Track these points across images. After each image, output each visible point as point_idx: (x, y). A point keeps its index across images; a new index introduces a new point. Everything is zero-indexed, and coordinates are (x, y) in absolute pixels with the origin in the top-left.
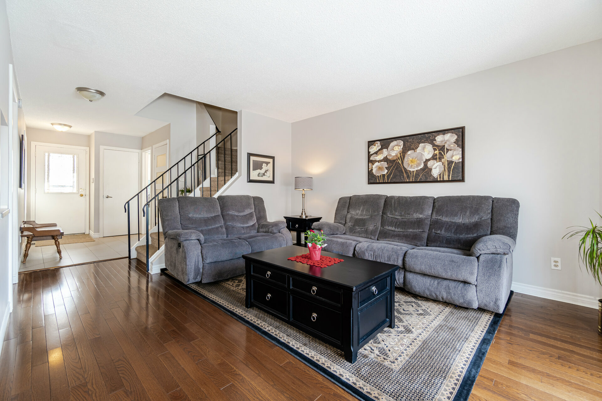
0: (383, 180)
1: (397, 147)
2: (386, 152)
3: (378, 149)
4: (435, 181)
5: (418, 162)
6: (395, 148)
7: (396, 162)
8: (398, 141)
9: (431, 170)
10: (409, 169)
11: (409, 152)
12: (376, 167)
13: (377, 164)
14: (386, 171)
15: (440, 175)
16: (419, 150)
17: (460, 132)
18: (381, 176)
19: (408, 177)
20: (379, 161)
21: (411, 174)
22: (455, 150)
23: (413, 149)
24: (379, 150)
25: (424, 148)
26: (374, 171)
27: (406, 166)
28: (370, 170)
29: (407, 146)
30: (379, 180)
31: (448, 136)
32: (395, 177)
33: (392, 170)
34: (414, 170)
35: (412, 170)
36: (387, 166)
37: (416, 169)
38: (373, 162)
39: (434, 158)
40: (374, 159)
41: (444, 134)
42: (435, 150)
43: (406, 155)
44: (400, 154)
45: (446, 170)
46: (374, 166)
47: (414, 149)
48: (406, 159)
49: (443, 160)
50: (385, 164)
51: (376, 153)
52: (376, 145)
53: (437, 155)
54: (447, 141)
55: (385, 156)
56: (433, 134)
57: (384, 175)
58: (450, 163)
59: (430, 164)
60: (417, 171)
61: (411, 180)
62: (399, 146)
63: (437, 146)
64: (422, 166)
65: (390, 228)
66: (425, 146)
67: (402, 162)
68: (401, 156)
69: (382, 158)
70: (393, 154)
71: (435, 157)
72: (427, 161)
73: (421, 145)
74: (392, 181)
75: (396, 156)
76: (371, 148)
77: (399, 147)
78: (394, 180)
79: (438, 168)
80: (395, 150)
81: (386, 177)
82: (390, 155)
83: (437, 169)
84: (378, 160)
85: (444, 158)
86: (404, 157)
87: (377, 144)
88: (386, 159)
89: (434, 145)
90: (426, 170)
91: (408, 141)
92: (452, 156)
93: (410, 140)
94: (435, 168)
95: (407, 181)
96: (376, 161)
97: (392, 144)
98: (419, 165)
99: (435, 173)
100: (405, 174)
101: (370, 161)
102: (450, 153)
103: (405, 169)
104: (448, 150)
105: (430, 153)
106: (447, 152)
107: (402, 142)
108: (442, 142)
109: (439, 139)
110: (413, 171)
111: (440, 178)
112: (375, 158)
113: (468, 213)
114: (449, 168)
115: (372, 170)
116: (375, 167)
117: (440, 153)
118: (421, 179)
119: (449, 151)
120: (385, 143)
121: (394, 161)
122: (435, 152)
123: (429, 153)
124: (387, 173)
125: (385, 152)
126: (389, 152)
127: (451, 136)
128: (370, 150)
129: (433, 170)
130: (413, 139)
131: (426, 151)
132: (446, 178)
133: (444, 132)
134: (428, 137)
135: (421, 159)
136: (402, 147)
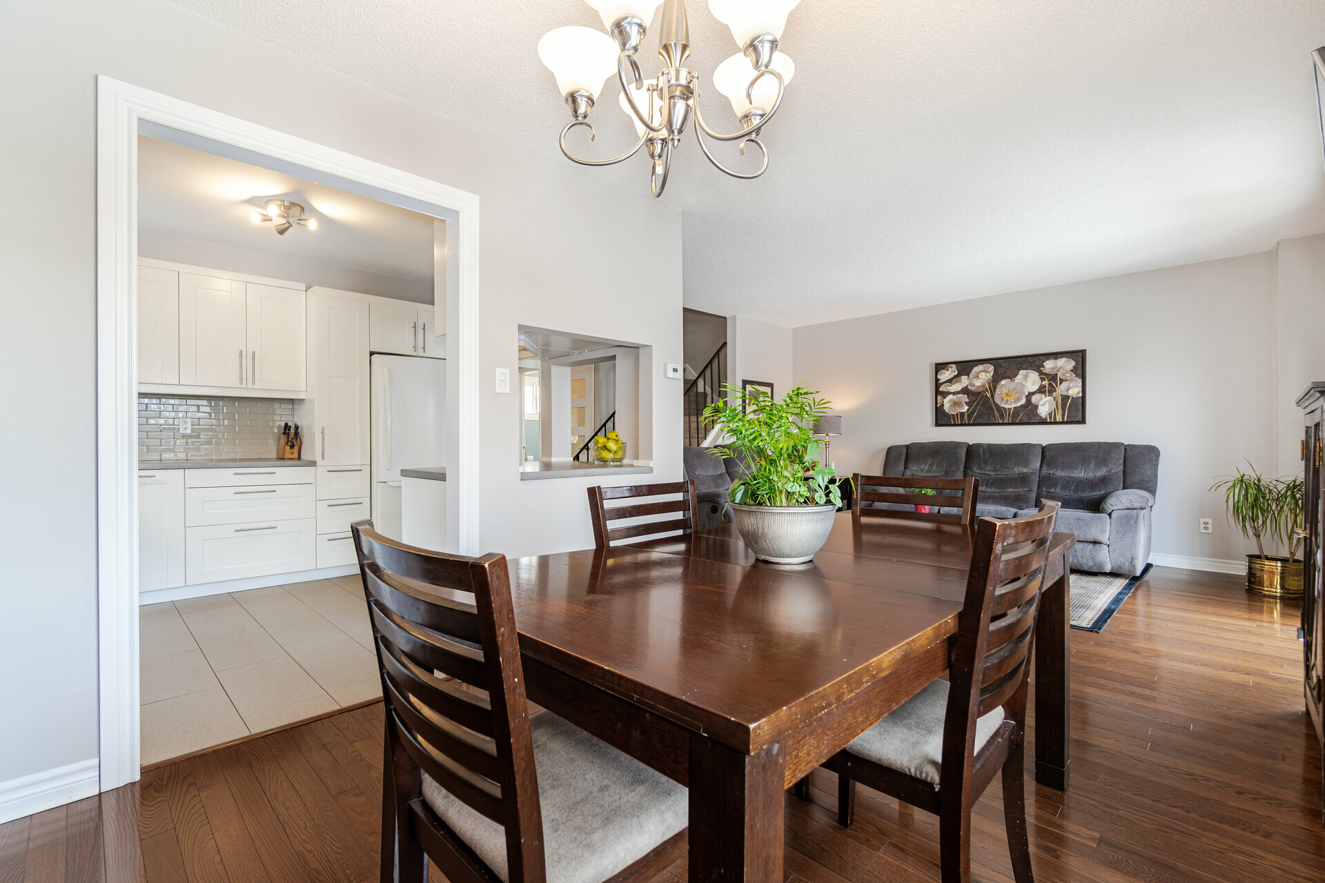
0: (962, 420)
1: (984, 374)
2: (966, 381)
3: (952, 376)
4: (1043, 422)
5: (1017, 395)
6: (981, 375)
7: (983, 396)
8: (985, 365)
9: (1037, 407)
10: (1003, 405)
11: (1003, 382)
12: (949, 402)
13: (950, 397)
14: (967, 408)
15: (1050, 414)
16: (1019, 378)
17: (1079, 357)
18: (957, 414)
19: (1002, 416)
20: (954, 393)
21: (1006, 412)
22: (1071, 381)
23: (1009, 378)
24: (955, 377)
25: (1026, 377)
26: (947, 407)
27: (998, 401)
28: (938, 405)
29: (999, 373)
30: (954, 420)
31: (1061, 362)
32: (979, 416)
33: (976, 406)
34: (1010, 407)
35: (1007, 406)
36: (968, 401)
37: (1014, 405)
38: (945, 394)
39: (1041, 390)
40: (945, 390)
41: (1056, 359)
42: (1043, 379)
43: (998, 385)
44: (989, 384)
45: (1060, 407)
46: (946, 400)
47: (1012, 377)
48: (998, 391)
49: (1054, 394)
50: (964, 398)
51: (950, 381)
52: (950, 369)
53: (1045, 387)
54: (1060, 368)
55: (965, 386)
56: (1040, 357)
57: (962, 414)
58: (1065, 398)
59: (1034, 399)
60: (1015, 408)
61: (1006, 421)
62: (989, 372)
63: (1045, 374)
64: (1023, 401)
66: (1028, 373)
67: (993, 396)
68: (990, 387)
69: (960, 389)
70: (978, 383)
71: (1043, 390)
72: (1031, 394)
73: (1022, 372)
74: (976, 423)
75: (983, 386)
76: (941, 374)
77: (988, 374)
78: (980, 421)
79: (1047, 405)
80: (981, 378)
81: (966, 416)
82: (973, 385)
83: (1045, 406)
84: (953, 391)
85: (1055, 391)
86: (995, 388)
87: (951, 367)
88: (965, 391)
89: (1041, 373)
90: (1030, 407)
91: (1001, 366)
92: (1069, 389)
93: (1004, 365)
94: (1044, 405)
95: (1000, 422)
96: (949, 393)
97: (976, 369)
98: (1018, 399)
99: (1044, 410)
100: (996, 412)
101: (938, 392)
102: (1065, 385)
103: (996, 405)
104: (1062, 381)
105: (1036, 383)
106: (1060, 384)
107: (993, 367)
108: (1053, 369)
109: (1049, 365)
110: (1011, 409)
111: (1050, 418)
112: (948, 388)
114: (1064, 405)
115: (943, 405)
116: (947, 403)
117: (1050, 384)
118: (1021, 419)
119: (1064, 382)
120: (965, 367)
121: (979, 393)
122: (1043, 383)
123: (1033, 384)
124: (968, 410)
125: (965, 381)
126: (971, 381)
127: (1067, 362)
128: (939, 377)
129: (1039, 407)
130: (1009, 364)
131: (1029, 381)
132: (1059, 418)
133: (1056, 355)
134: (1033, 361)
135: (1022, 392)
136: (992, 374)
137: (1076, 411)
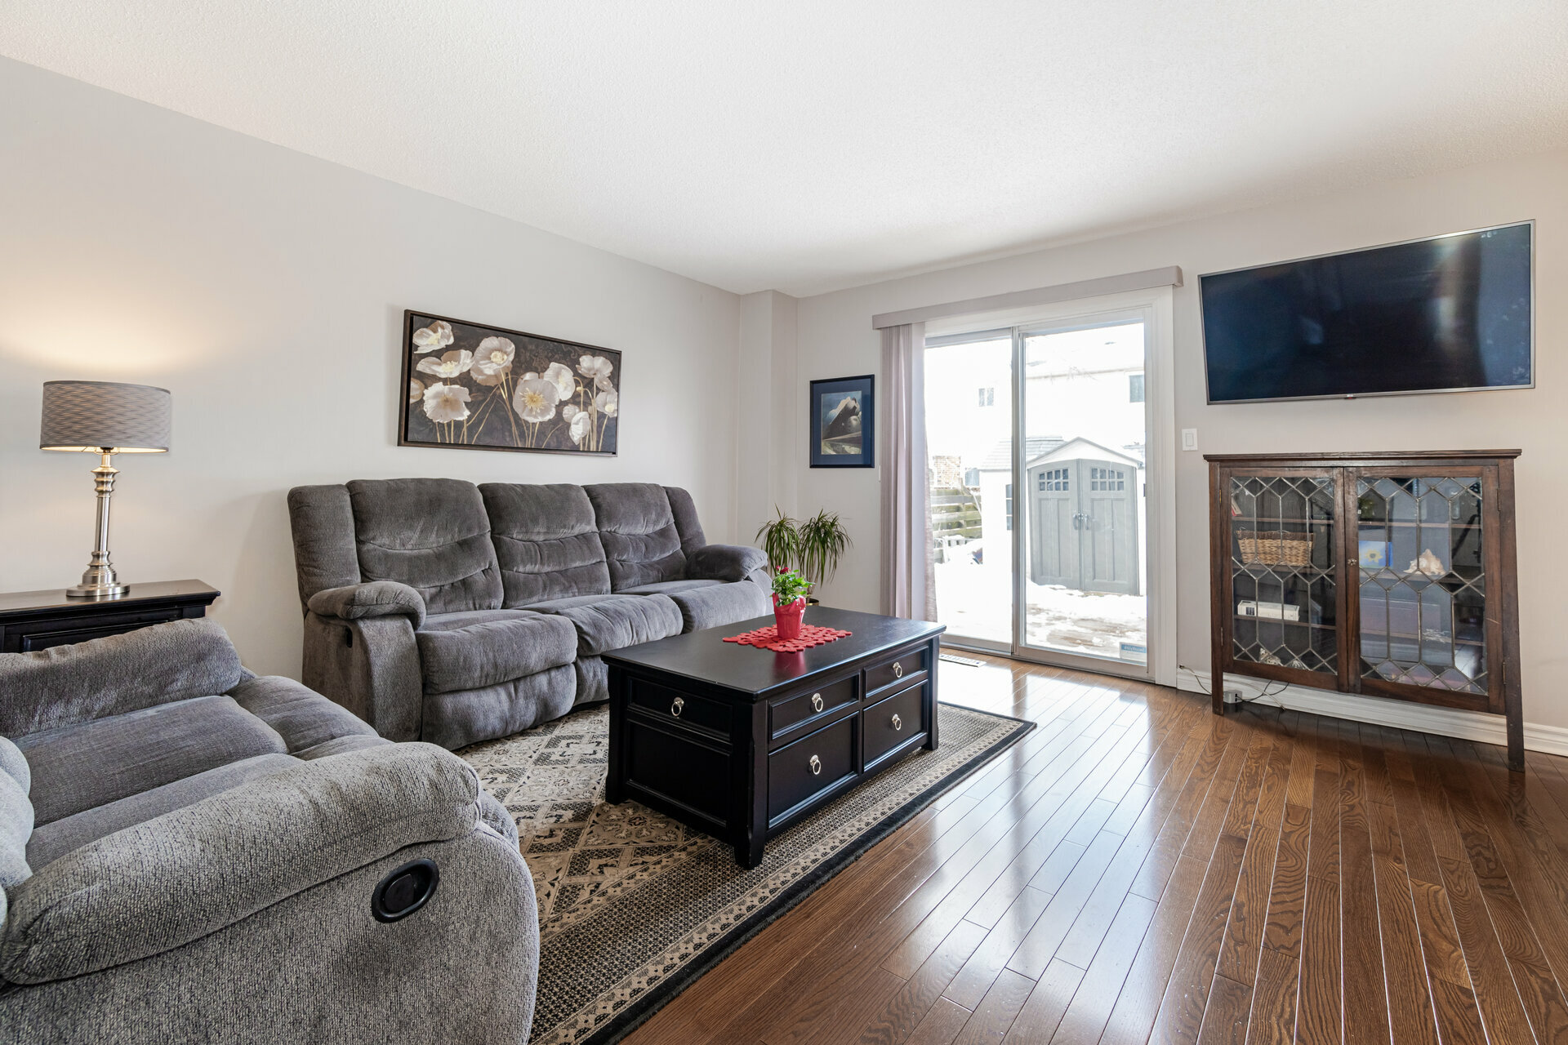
0: (457, 436)
1: (499, 354)
2: (468, 361)
3: (443, 345)
4: (574, 450)
5: (545, 403)
6: (496, 356)
7: (494, 394)
8: (501, 339)
9: (568, 425)
10: (525, 416)
11: (528, 376)
12: (437, 395)
13: (438, 387)
14: (467, 413)
15: (584, 438)
16: (548, 375)
17: (614, 357)
18: (449, 424)
19: (522, 435)
20: (445, 381)
21: (528, 428)
22: (609, 393)
23: (536, 370)
24: (448, 348)
25: (558, 374)
26: (429, 407)
27: (518, 410)
28: (412, 401)
29: (522, 359)
30: (443, 435)
31: (598, 362)
32: (489, 431)
33: (484, 412)
34: (535, 421)
35: (531, 420)
36: (469, 399)
37: (540, 419)
38: (428, 380)
39: (574, 400)
40: (428, 371)
41: (594, 355)
42: (577, 383)
43: (520, 380)
44: (507, 374)
45: (595, 429)
46: (430, 392)
47: (540, 370)
48: (519, 391)
49: (590, 408)
50: (464, 394)
51: (438, 354)
52: (440, 330)
53: (580, 395)
54: (597, 371)
55: (465, 370)
56: (576, 348)
57: (459, 425)
58: (601, 416)
59: (568, 411)
60: (541, 423)
61: (528, 445)
62: (507, 353)
63: (579, 375)
64: (551, 415)
66: (561, 369)
67: (510, 397)
68: (507, 380)
69: (455, 374)
70: (489, 369)
71: (577, 400)
72: (562, 404)
73: (553, 366)
74: (481, 443)
75: (497, 376)
76: (421, 336)
77: (505, 357)
78: (487, 441)
79: (581, 424)
80: (494, 360)
81: (465, 429)
82: (481, 372)
83: (579, 426)
84: (443, 376)
85: (591, 404)
86: (515, 384)
87: (443, 328)
88: (465, 380)
89: (576, 373)
90: (560, 425)
91: (525, 348)
92: (605, 405)
93: (530, 347)
94: (577, 423)
95: (520, 446)
96: (435, 379)
97: (489, 342)
98: (545, 411)
99: (577, 432)
100: (514, 428)
101: (409, 371)
102: (601, 396)
103: (516, 415)
104: (598, 390)
105: (569, 388)
106: (597, 394)
107: (513, 346)
108: (589, 370)
109: (586, 362)
110: (534, 424)
111: (584, 445)
112: (435, 368)
113: (651, 517)
114: (600, 426)
115: (421, 402)
116: (431, 399)
117: (585, 392)
118: (548, 443)
119: (601, 393)
120: (468, 334)
121: (490, 388)
122: (578, 389)
123: (566, 388)
124: (470, 418)
125: (465, 361)
126: (477, 362)
127: (605, 364)
128: (416, 340)
129: (573, 427)
130: (537, 347)
131: (560, 381)
132: (593, 447)
133: (595, 351)
134: (567, 351)
135: (550, 398)
136: (512, 357)
137: (606, 440)
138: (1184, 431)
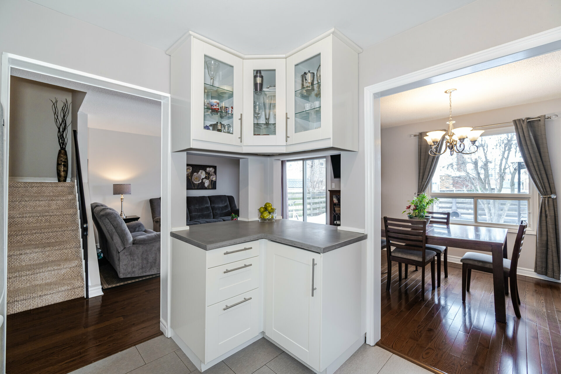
4: (206, 189)
5: (199, 179)
6: (188, 170)
8: (189, 167)
11: (195, 174)
15: (208, 186)
16: (200, 173)
17: (215, 167)
19: (194, 186)
22: (214, 175)
25: (202, 173)
27: (193, 181)
29: (194, 170)
31: (211, 169)
34: (197, 183)
35: (196, 183)
37: (198, 182)
39: (206, 178)
42: (206, 174)
44: (190, 174)
45: (210, 184)
47: (198, 172)
48: (193, 177)
49: (209, 179)
54: (211, 171)
56: (206, 166)
58: (212, 181)
59: (204, 180)
61: (195, 188)
62: (190, 170)
63: (207, 172)
64: (200, 181)
65: (195, 214)
66: (202, 171)
67: (191, 179)
72: (203, 179)
73: (201, 171)
83: (207, 183)
86: (192, 176)
90: (203, 183)
91: (194, 168)
94: (206, 183)
95: (194, 188)
98: (199, 181)
99: (206, 185)
100: (192, 185)
102: (212, 177)
103: (193, 182)
104: (211, 175)
105: (204, 175)
107: (191, 168)
108: (209, 171)
109: (208, 169)
110: (197, 184)
113: (224, 202)
114: (212, 183)
117: (208, 176)
118: (200, 187)
127: (213, 169)
129: (205, 184)
130: (197, 167)
131: (202, 174)
132: (210, 187)
133: (210, 167)
134: (203, 167)
135: (200, 178)
136: (191, 170)
137: (213, 185)
138: (332, 184)
